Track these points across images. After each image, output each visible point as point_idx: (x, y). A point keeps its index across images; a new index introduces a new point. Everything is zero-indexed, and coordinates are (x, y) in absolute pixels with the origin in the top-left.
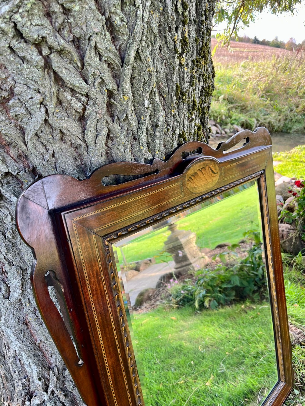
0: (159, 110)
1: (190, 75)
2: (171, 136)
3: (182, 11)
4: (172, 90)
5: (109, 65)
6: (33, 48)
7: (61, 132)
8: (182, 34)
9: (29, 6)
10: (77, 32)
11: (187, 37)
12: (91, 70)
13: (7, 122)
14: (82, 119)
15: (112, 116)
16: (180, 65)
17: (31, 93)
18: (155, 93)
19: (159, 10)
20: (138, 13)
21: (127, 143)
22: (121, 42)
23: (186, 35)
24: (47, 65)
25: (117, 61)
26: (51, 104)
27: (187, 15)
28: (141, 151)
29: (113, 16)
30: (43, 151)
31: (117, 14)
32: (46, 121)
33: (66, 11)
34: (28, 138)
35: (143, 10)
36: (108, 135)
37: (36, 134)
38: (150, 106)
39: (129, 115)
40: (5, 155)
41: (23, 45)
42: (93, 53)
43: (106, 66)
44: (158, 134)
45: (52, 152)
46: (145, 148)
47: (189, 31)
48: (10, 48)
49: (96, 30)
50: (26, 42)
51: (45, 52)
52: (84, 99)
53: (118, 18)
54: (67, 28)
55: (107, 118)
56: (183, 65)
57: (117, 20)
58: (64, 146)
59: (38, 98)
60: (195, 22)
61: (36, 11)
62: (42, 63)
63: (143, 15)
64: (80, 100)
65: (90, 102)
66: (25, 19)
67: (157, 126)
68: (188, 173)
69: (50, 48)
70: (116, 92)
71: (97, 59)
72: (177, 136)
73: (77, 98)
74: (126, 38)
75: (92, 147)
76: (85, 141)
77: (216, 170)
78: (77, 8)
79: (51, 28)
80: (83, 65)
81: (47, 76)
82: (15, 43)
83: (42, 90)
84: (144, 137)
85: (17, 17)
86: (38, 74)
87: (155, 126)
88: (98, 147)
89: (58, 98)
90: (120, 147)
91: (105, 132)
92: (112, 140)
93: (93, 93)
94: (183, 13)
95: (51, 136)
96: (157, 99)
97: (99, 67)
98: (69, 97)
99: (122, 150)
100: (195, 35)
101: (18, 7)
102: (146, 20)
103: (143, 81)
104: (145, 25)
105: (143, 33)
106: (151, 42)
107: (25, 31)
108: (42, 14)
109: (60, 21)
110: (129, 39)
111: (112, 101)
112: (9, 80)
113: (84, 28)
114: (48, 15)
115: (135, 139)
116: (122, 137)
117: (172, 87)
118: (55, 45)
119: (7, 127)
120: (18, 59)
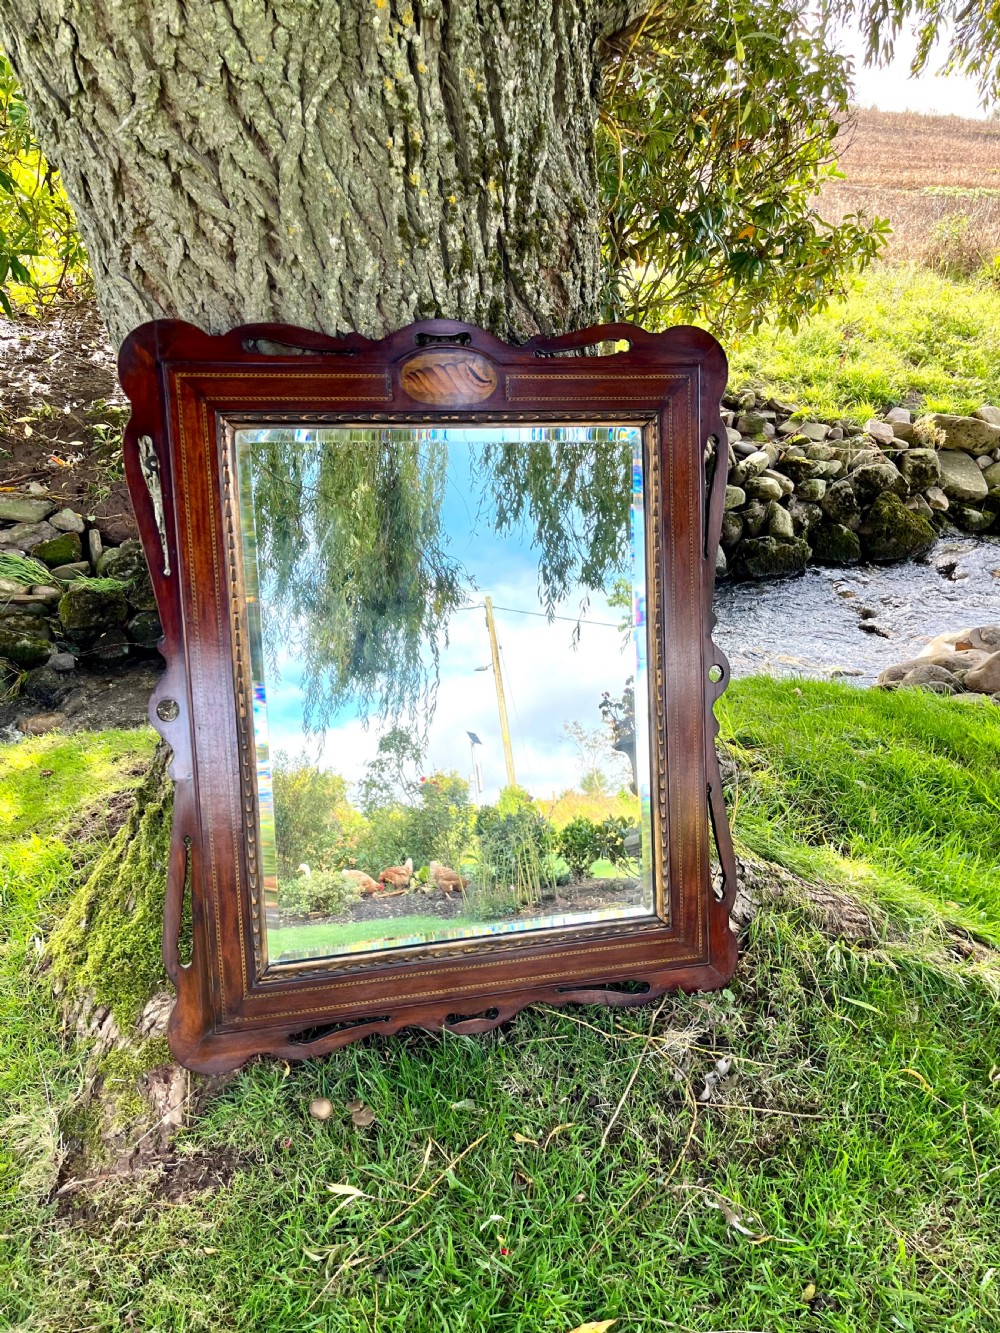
0: (363, 255)
1: (440, 204)
2: (396, 303)
3: (398, 102)
4: (392, 226)
5: (261, 183)
6: (162, 164)
7: (208, 274)
8: (406, 137)
9: (149, 117)
10: (211, 143)
11: (419, 141)
12: (229, 189)
13: (149, 256)
14: (232, 257)
15: (277, 257)
16: (409, 187)
17: (165, 218)
18: (350, 228)
19: (343, 107)
20: (294, 113)
21: (301, 300)
22: (274, 153)
23: (418, 138)
24: (176, 182)
25: (269, 179)
26: (188, 233)
27: (413, 110)
28: (328, 317)
29: (256, 121)
30: (189, 299)
31: (260, 118)
32: (186, 256)
33: (195, 120)
34: (171, 279)
35: (304, 109)
36: (272, 284)
37: (179, 275)
38: (343, 247)
39: (300, 258)
40: (153, 303)
41: (150, 160)
42: (230, 168)
43: (252, 184)
44: (362, 293)
45: (200, 302)
46: (335, 312)
47: (426, 133)
48: (137, 164)
49: (230, 139)
50: (154, 157)
51: (174, 168)
52: (227, 228)
53: (263, 123)
54: (199, 139)
55: (267, 258)
56: (415, 186)
57: (261, 126)
58: (215, 296)
59: (172, 223)
60: (440, 117)
61: (159, 122)
62: (169, 181)
63: (303, 116)
64: (224, 231)
65: (237, 234)
66: (146, 131)
67: (361, 282)
68: (408, 365)
69: (179, 164)
70: (275, 222)
71: (238, 175)
72: (412, 308)
73: (220, 228)
74: (279, 147)
75: (247, 299)
76: (237, 290)
77: (487, 375)
78: (203, 115)
79: (178, 139)
80: (220, 184)
81: (180, 197)
82: (141, 159)
83: (176, 213)
84: (331, 294)
85: (138, 130)
86: (169, 193)
87: (358, 282)
88: (254, 300)
89: (197, 225)
90: (291, 305)
91: (262, 277)
92: (281, 294)
93: (235, 220)
94: (400, 107)
95: (196, 279)
96: (358, 238)
97: (242, 186)
98: (211, 226)
99: (295, 310)
100: (446, 139)
101: (138, 119)
102: (311, 121)
103: (322, 207)
104: (310, 128)
105: (305, 139)
106: (333, 151)
107: (146, 144)
108: (167, 124)
109: (189, 131)
110: (283, 148)
111: (272, 234)
112: (145, 203)
113: (216, 137)
114: (177, 125)
115: (319, 297)
116: (294, 291)
117: (391, 221)
118: (180, 159)
119: (148, 263)
120: (147, 177)
